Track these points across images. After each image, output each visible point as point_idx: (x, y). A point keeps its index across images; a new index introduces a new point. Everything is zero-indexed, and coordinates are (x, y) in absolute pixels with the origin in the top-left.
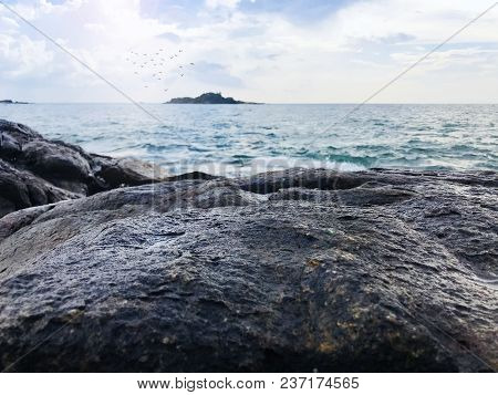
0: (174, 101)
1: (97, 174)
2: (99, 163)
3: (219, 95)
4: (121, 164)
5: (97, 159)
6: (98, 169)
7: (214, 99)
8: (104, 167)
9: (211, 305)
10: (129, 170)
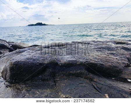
0: (29, 25)
1: (11, 47)
2: (11, 44)
3: (41, 23)
4: (17, 44)
5: (10, 43)
6: (11, 45)
7: (40, 24)
8: (12, 45)
9: (34, 60)
10: (19, 45)
